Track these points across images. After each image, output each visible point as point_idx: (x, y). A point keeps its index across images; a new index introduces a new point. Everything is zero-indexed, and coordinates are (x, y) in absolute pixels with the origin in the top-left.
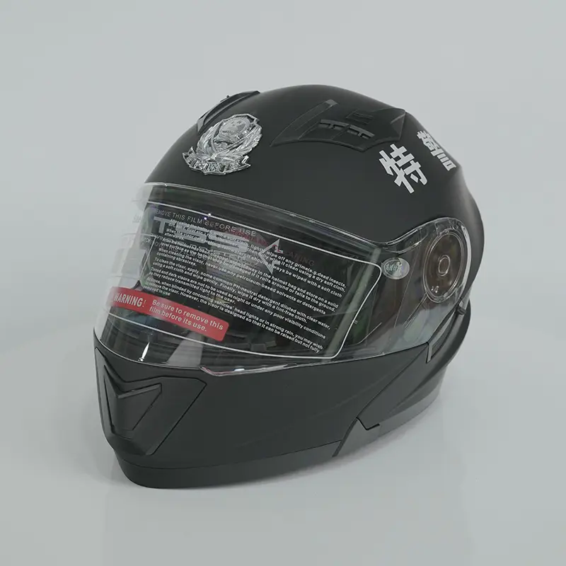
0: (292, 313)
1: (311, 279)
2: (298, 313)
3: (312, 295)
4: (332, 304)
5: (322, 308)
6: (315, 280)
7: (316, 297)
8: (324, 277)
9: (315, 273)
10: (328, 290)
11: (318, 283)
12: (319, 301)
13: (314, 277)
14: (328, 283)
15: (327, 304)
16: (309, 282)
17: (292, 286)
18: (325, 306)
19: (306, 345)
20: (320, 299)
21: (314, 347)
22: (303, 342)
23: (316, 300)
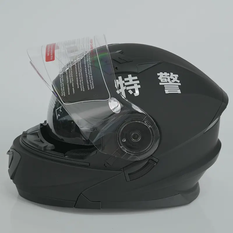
0: (71, 76)
1: (88, 74)
2: (72, 78)
3: (82, 79)
4: (83, 88)
5: (79, 85)
6: (88, 76)
7: (82, 81)
8: (92, 78)
9: (91, 74)
10: (88, 83)
11: (88, 77)
12: (81, 83)
13: (89, 75)
14: (90, 81)
15: (82, 86)
16: (86, 74)
17: (81, 70)
18: (81, 86)
19: (62, 89)
20: (82, 82)
21: (63, 93)
22: (62, 87)
23: (81, 81)
